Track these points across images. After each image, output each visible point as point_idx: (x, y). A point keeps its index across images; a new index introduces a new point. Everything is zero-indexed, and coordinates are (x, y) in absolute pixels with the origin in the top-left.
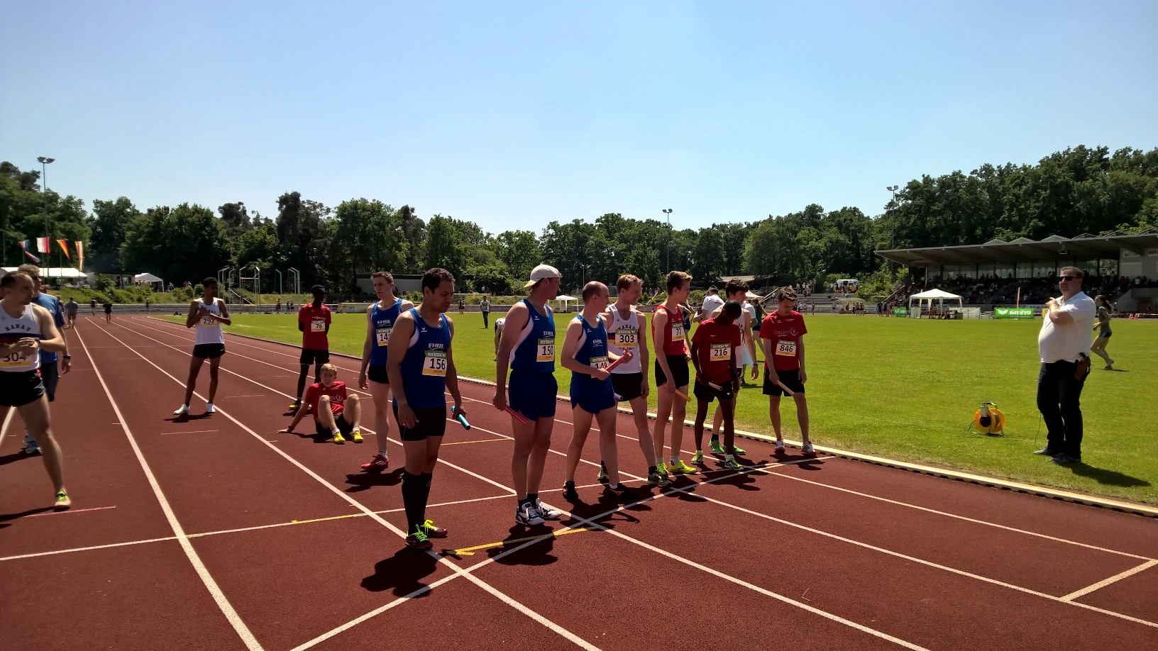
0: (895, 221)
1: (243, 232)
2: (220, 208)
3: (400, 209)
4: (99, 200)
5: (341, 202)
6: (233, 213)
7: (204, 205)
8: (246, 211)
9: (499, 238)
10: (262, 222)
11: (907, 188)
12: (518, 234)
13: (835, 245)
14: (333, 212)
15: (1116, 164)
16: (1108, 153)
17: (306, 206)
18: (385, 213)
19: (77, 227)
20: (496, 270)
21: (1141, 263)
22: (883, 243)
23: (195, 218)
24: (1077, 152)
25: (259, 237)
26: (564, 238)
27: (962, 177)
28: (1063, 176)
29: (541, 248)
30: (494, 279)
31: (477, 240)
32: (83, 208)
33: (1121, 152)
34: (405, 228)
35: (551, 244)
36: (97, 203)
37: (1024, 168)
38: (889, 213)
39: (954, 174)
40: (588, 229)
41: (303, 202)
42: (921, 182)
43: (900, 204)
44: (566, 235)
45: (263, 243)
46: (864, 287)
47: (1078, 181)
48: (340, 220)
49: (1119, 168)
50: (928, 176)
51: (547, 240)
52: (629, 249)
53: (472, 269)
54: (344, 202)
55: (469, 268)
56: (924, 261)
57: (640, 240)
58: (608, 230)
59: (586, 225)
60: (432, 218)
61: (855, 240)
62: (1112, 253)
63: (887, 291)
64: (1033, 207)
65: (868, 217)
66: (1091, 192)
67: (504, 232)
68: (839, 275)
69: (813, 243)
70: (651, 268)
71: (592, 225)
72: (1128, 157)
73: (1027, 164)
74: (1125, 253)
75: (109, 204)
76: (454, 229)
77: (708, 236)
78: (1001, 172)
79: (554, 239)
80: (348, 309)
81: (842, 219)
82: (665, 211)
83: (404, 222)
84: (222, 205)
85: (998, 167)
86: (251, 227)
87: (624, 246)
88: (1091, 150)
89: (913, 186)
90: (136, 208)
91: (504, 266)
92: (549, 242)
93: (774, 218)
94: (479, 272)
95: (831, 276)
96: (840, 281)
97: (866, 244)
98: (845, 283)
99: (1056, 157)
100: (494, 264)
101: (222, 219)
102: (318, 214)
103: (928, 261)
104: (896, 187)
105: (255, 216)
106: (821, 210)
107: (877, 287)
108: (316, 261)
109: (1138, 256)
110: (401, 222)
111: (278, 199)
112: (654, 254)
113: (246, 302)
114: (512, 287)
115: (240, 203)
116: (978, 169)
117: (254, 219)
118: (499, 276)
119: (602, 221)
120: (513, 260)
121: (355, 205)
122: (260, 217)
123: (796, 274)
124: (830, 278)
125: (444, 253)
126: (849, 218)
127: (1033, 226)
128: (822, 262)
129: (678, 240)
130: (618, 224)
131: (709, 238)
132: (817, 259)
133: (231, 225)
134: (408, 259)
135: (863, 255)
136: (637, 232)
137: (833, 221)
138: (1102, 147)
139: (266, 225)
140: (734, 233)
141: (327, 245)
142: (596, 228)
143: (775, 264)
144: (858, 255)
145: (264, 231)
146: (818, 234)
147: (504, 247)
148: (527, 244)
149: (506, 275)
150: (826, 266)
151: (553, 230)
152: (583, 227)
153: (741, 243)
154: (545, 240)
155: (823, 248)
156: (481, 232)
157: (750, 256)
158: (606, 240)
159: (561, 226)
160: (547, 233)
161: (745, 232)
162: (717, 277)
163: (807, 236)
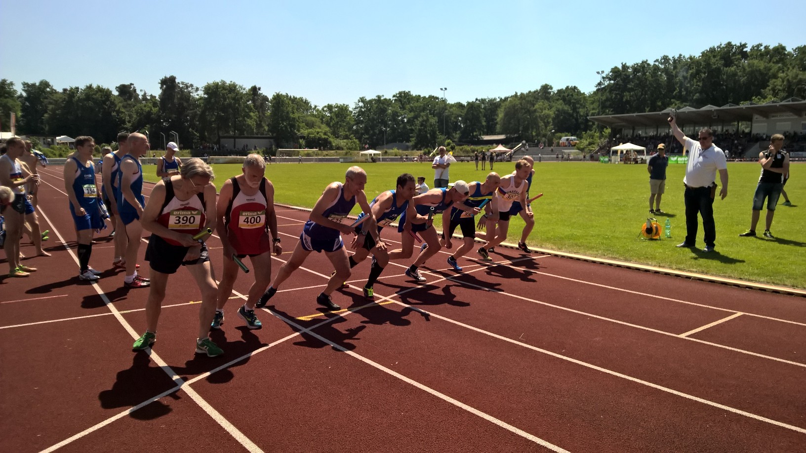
0: (602, 95)
1: (135, 105)
2: (117, 87)
3: (250, 88)
4: (26, 82)
5: (207, 84)
6: (126, 91)
7: (105, 86)
8: (136, 90)
9: (323, 109)
10: (149, 98)
11: (611, 72)
12: (337, 106)
13: (559, 112)
14: (201, 90)
15: (752, 55)
16: (747, 47)
17: (181, 86)
18: (239, 91)
19: (10, 102)
20: (322, 132)
21: (766, 124)
22: (594, 111)
23: (98, 96)
24: (726, 47)
25: (147, 109)
26: (370, 109)
27: (649, 65)
28: (716, 63)
29: (353, 116)
30: (320, 139)
31: (307, 110)
32: (15, 88)
33: (756, 47)
34: (254, 101)
35: (361, 113)
36: (25, 84)
37: (691, 58)
38: (598, 90)
39: (643, 62)
40: (387, 102)
41: (179, 83)
42: (620, 68)
43: (606, 84)
44: (371, 107)
45: (149, 113)
46: (581, 143)
47: (726, 67)
48: (206, 96)
49: (754, 58)
50: (625, 64)
51: (358, 110)
52: (416, 117)
53: (305, 132)
55: (302, 131)
56: (621, 124)
57: (424, 109)
58: (401, 103)
59: (385, 99)
60: (274, 95)
61: (575, 109)
62: (746, 116)
63: (596, 145)
64: (697, 84)
65: (584, 93)
66: (735, 74)
67: (326, 105)
68: (563, 134)
69: (546, 112)
70: (433, 131)
71: (390, 99)
72: (761, 50)
73: (693, 55)
74: (756, 117)
75: (34, 85)
77: (472, 107)
78: (675, 61)
79: (363, 110)
80: (215, 161)
81: (566, 94)
82: (442, 89)
83: (253, 98)
84: (118, 85)
85: (673, 57)
86: (139, 101)
87: (412, 114)
88: (735, 45)
89: (615, 71)
90: (54, 88)
91: (327, 129)
92: (359, 112)
93: (519, 94)
94: (309, 134)
95: (558, 134)
96: (564, 138)
97: (582, 111)
98: (567, 140)
99: (712, 50)
100: (320, 127)
101: (118, 95)
102: (190, 92)
103: (624, 124)
104: (603, 72)
105: (142, 93)
106: (551, 88)
107: (589, 142)
108: (190, 126)
109: (765, 119)
110: (251, 97)
111: (160, 81)
112: (433, 120)
114: (334, 144)
115: (131, 84)
116: (659, 58)
117: (142, 95)
118: (323, 137)
119: (397, 97)
120: (333, 125)
121: (216, 85)
122: (147, 94)
123: (534, 134)
124: (557, 136)
125: (283, 120)
126: (571, 94)
127: (696, 99)
128: (552, 125)
129: (452, 110)
130: (408, 99)
131: (473, 108)
132: (548, 123)
133: (125, 100)
134: (257, 124)
135: (580, 120)
136: (422, 105)
137: (560, 96)
138: (743, 43)
139: (152, 100)
140: (491, 105)
141: (197, 115)
142: (393, 102)
143: (519, 127)
144: (577, 120)
145: (150, 105)
146: (549, 105)
147: (327, 115)
148: (343, 113)
149: (328, 136)
150: (555, 127)
151: (362, 103)
152: (384, 101)
153: (496, 112)
154: (356, 110)
155: (552, 116)
156: (310, 105)
157: (502, 121)
158: (400, 110)
159: (368, 100)
160: (358, 105)
161: (499, 104)
162: (479, 136)
163: (541, 107)
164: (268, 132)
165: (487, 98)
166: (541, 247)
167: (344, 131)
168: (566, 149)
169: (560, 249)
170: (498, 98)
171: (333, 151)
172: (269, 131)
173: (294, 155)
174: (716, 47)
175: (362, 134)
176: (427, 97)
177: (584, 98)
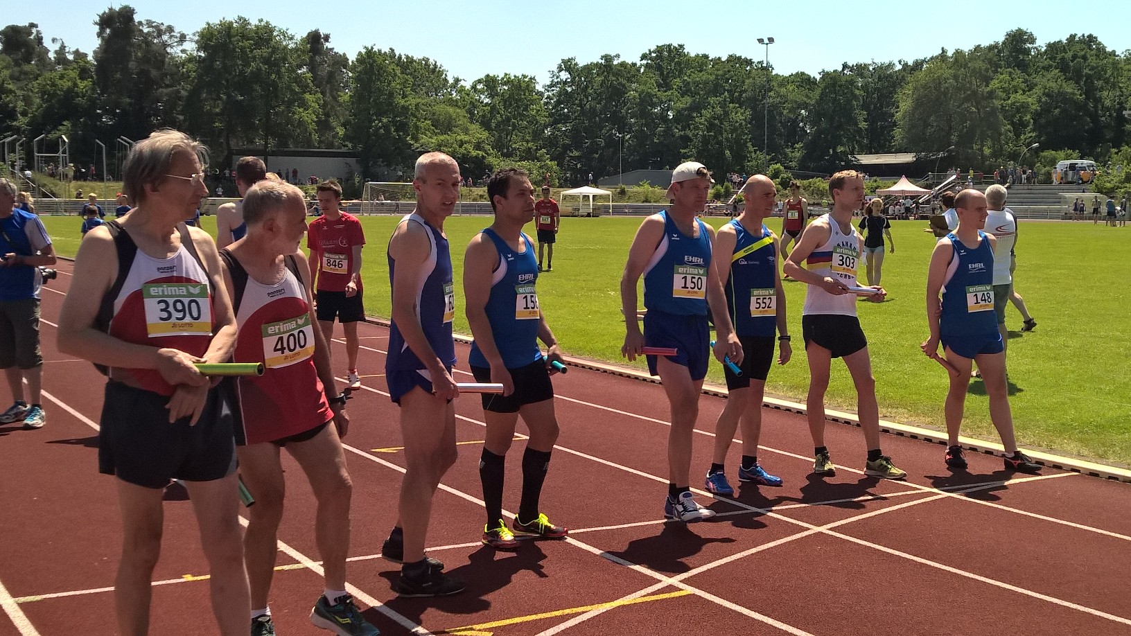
1: (39, 75)
3: (305, 35)
5: (205, 26)
6: (19, 41)
8: (42, 38)
9: (474, 87)
10: (71, 57)
12: (508, 81)
14: (191, 40)
17: (146, 30)
18: (279, 42)
20: (469, 142)
25: (66, 84)
26: (587, 87)
29: (546, 104)
31: (437, 91)
34: (312, 69)
35: (564, 98)
40: (627, 71)
41: (140, 23)
44: (590, 82)
45: (71, 93)
46: (1106, 174)
48: (202, 54)
51: (556, 89)
52: (696, 108)
54: (208, 24)
57: (716, 89)
58: (662, 74)
59: (623, 64)
60: (360, 53)
61: (1090, 92)
65: (1114, 51)
67: (482, 76)
68: (1061, 154)
69: (1019, 97)
70: (737, 141)
71: (634, 65)
76: (398, 72)
77: (835, 84)
79: (569, 89)
81: (1069, 55)
82: (761, 41)
83: (312, 59)
86: (49, 66)
87: (688, 100)
91: (485, 135)
92: (560, 94)
93: (950, 54)
95: (1048, 154)
97: (1108, 97)
98: (1072, 167)
100: (466, 131)
102: (165, 45)
105: (57, 47)
110: (306, 58)
111: (97, 19)
112: (740, 116)
113: (45, 196)
115: (33, 25)
117: (56, 52)
118: (474, 153)
119: (651, 59)
120: (498, 125)
121: (227, 28)
122: (67, 50)
123: (987, 151)
124: (1044, 157)
125: (380, 114)
126: (1081, 53)
128: (1033, 130)
129: (783, 90)
130: (679, 63)
131: (837, 88)
132: (1024, 125)
133: (17, 64)
134: (319, 123)
135: (1103, 119)
136: (712, 78)
137: (1052, 58)
139: (77, 63)
140: (880, 78)
141: (180, 98)
142: (642, 70)
143: (949, 134)
144: (1094, 117)
145: (73, 74)
146: (1025, 81)
147: (482, 102)
148: (522, 97)
149: (485, 151)
150: (1039, 136)
151: (567, 73)
152: (619, 68)
153: (893, 97)
154: (553, 90)
155: (1034, 107)
156: (444, 76)
157: (907, 119)
158: (659, 91)
159: (580, 65)
160: (557, 78)
161: (900, 77)
162: (849, 156)
163: (1007, 85)
164: (344, 140)
165: (870, 62)
166: (1051, 450)
167: (523, 139)
168: (1069, 190)
169: (1101, 458)
172: (346, 137)
173: (404, 196)
175: (566, 148)
176: (724, 59)
177: (1113, 64)
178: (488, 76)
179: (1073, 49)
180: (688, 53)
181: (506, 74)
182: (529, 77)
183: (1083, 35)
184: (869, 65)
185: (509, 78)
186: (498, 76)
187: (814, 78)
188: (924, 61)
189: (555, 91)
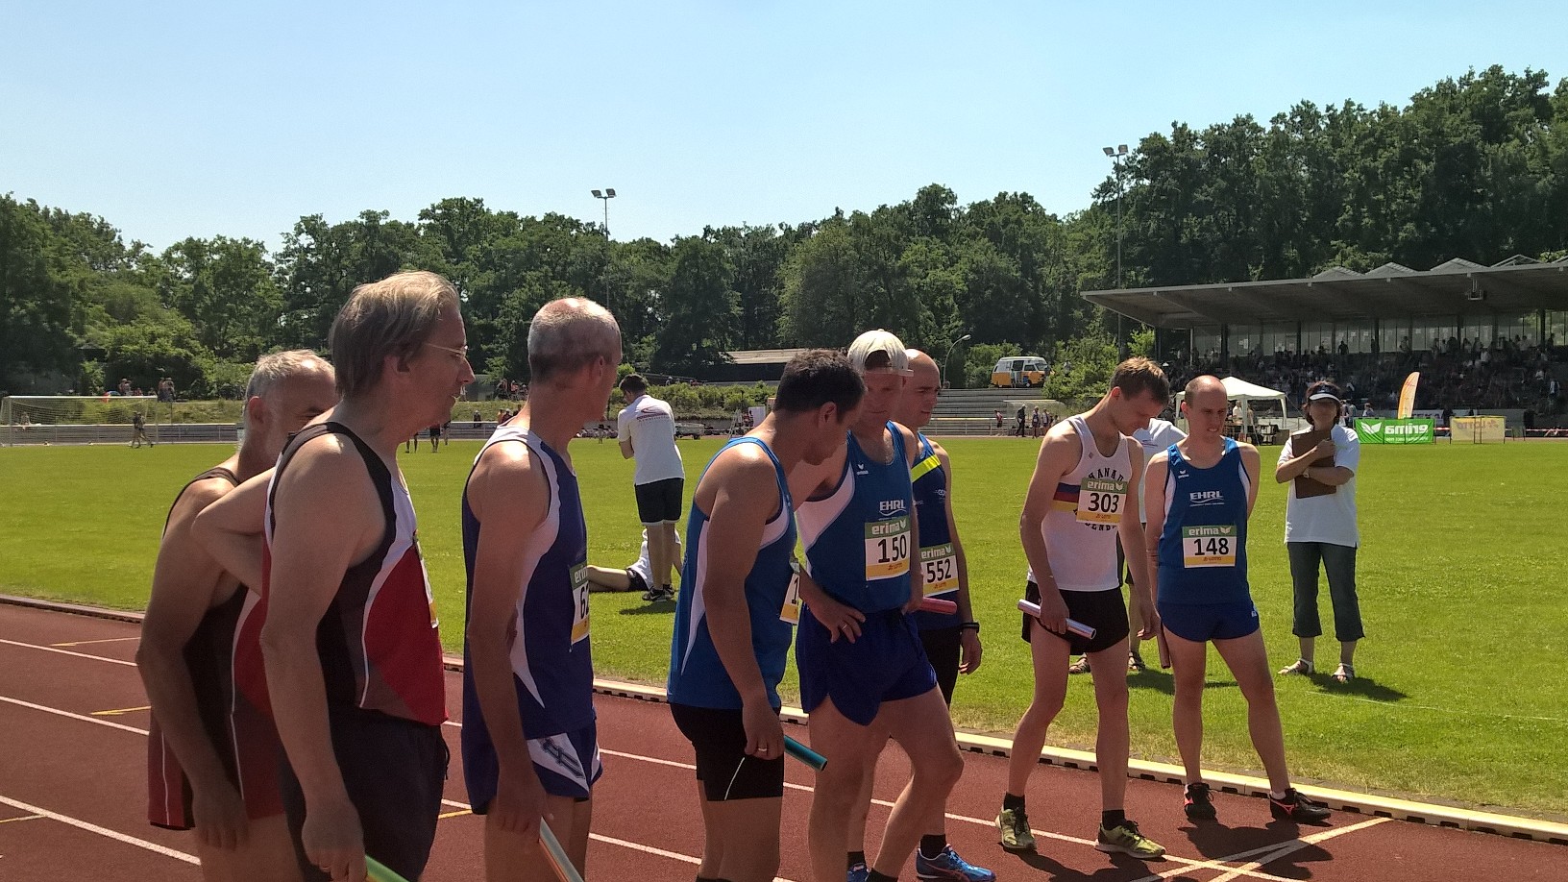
0: (1113, 224)
9: (167, 256)
11: (1139, 151)
12: (224, 248)
13: (981, 279)
16: (1547, 84)
20: (165, 335)
22: (1090, 275)
24: (1486, 81)
26: (340, 257)
27: (1256, 129)
28: (1462, 130)
29: (280, 280)
30: (159, 359)
31: (107, 260)
35: (305, 272)
37: (1384, 113)
38: (1101, 206)
39: (1238, 122)
40: (400, 234)
42: (1170, 139)
43: (1127, 188)
44: (344, 249)
46: (1060, 375)
47: (1491, 144)
50: (1185, 125)
51: (293, 260)
52: (503, 286)
53: (102, 334)
55: (92, 331)
56: (1183, 316)
57: (530, 261)
58: (451, 238)
59: (394, 225)
61: (1028, 268)
64: (1407, 193)
65: (1055, 216)
66: (1518, 167)
67: (182, 239)
68: (999, 348)
69: (940, 274)
71: (410, 225)
73: (1390, 103)
76: (51, 232)
77: (694, 255)
78: (1334, 120)
79: (313, 260)
81: (999, 219)
82: (597, 194)
85: (1329, 109)
87: (489, 277)
88: (1513, 77)
89: (1153, 146)
91: (186, 326)
92: (298, 267)
93: (847, 216)
94: (119, 341)
95: (983, 348)
97: (1050, 275)
98: (1017, 365)
99: (1446, 90)
100: (157, 319)
103: (1195, 315)
104: (1118, 149)
106: (953, 199)
107: (1087, 374)
114: (212, 378)
116: (1288, 112)
118: (174, 351)
119: (434, 217)
120: (207, 309)
124: (977, 354)
125: (22, 293)
126: (1014, 217)
127: (1405, 240)
128: (959, 318)
129: (625, 263)
130: (475, 224)
131: (701, 261)
132: (948, 310)
135: (1046, 303)
136: (524, 245)
137: (979, 224)
138: (1535, 71)
140: (755, 248)
142: (422, 233)
144: (1035, 301)
146: (947, 253)
147: (181, 278)
148: (243, 270)
149: (191, 349)
150: (966, 326)
151: (309, 237)
152: (389, 230)
153: (773, 273)
154: (289, 261)
155: (960, 286)
156: (116, 239)
157: (796, 302)
158: (447, 262)
159: (331, 226)
160: (295, 242)
161: (781, 246)
162: (720, 353)
163: (923, 257)
165: (741, 226)
167: (246, 331)
168: (1012, 397)
170: (777, 228)
171: (208, 403)
173: (64, 418)
174: (1455, 81)
176: (540, 218)
177: (1055, 231)
178: (190, 240)
179: (1004, 211)
180: (488, 209)
181: (220, 238)
182: (255, 242)
183: (1015, 194)
184: (740, 229)
185: (224, 243)
186: (206, 241)
187: (666, 245)
188: (812, 226)
189: (291, 263)
